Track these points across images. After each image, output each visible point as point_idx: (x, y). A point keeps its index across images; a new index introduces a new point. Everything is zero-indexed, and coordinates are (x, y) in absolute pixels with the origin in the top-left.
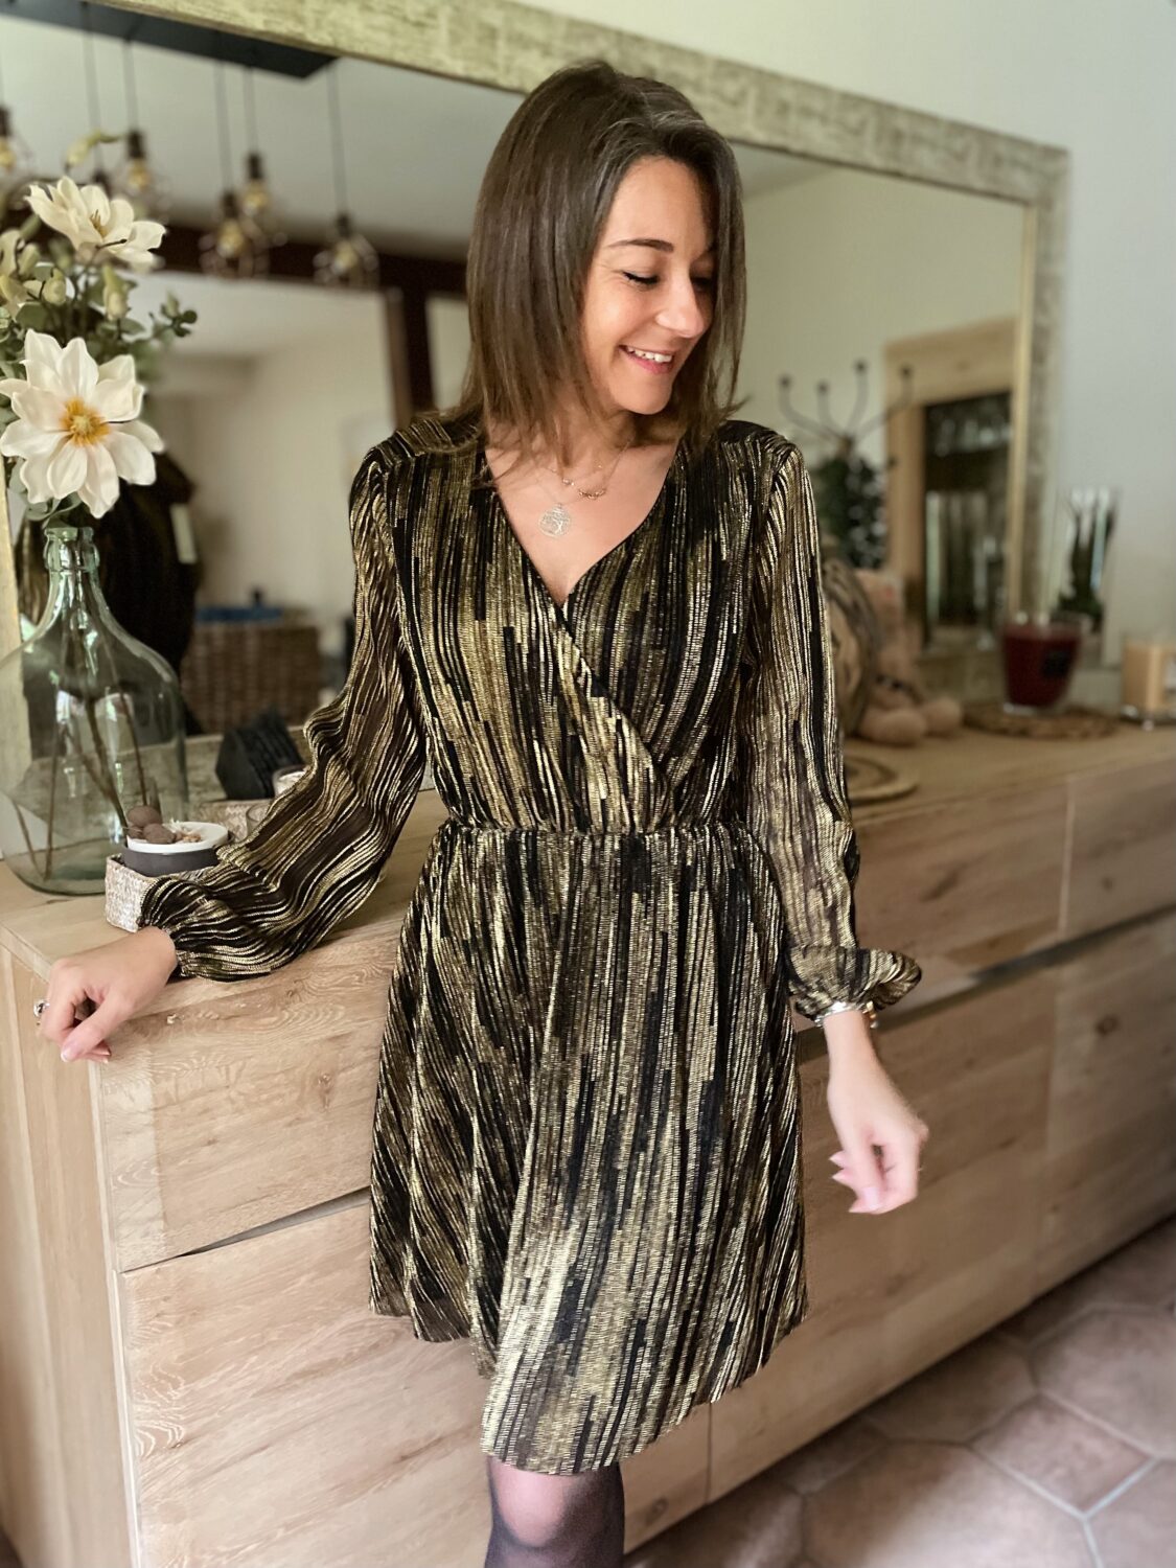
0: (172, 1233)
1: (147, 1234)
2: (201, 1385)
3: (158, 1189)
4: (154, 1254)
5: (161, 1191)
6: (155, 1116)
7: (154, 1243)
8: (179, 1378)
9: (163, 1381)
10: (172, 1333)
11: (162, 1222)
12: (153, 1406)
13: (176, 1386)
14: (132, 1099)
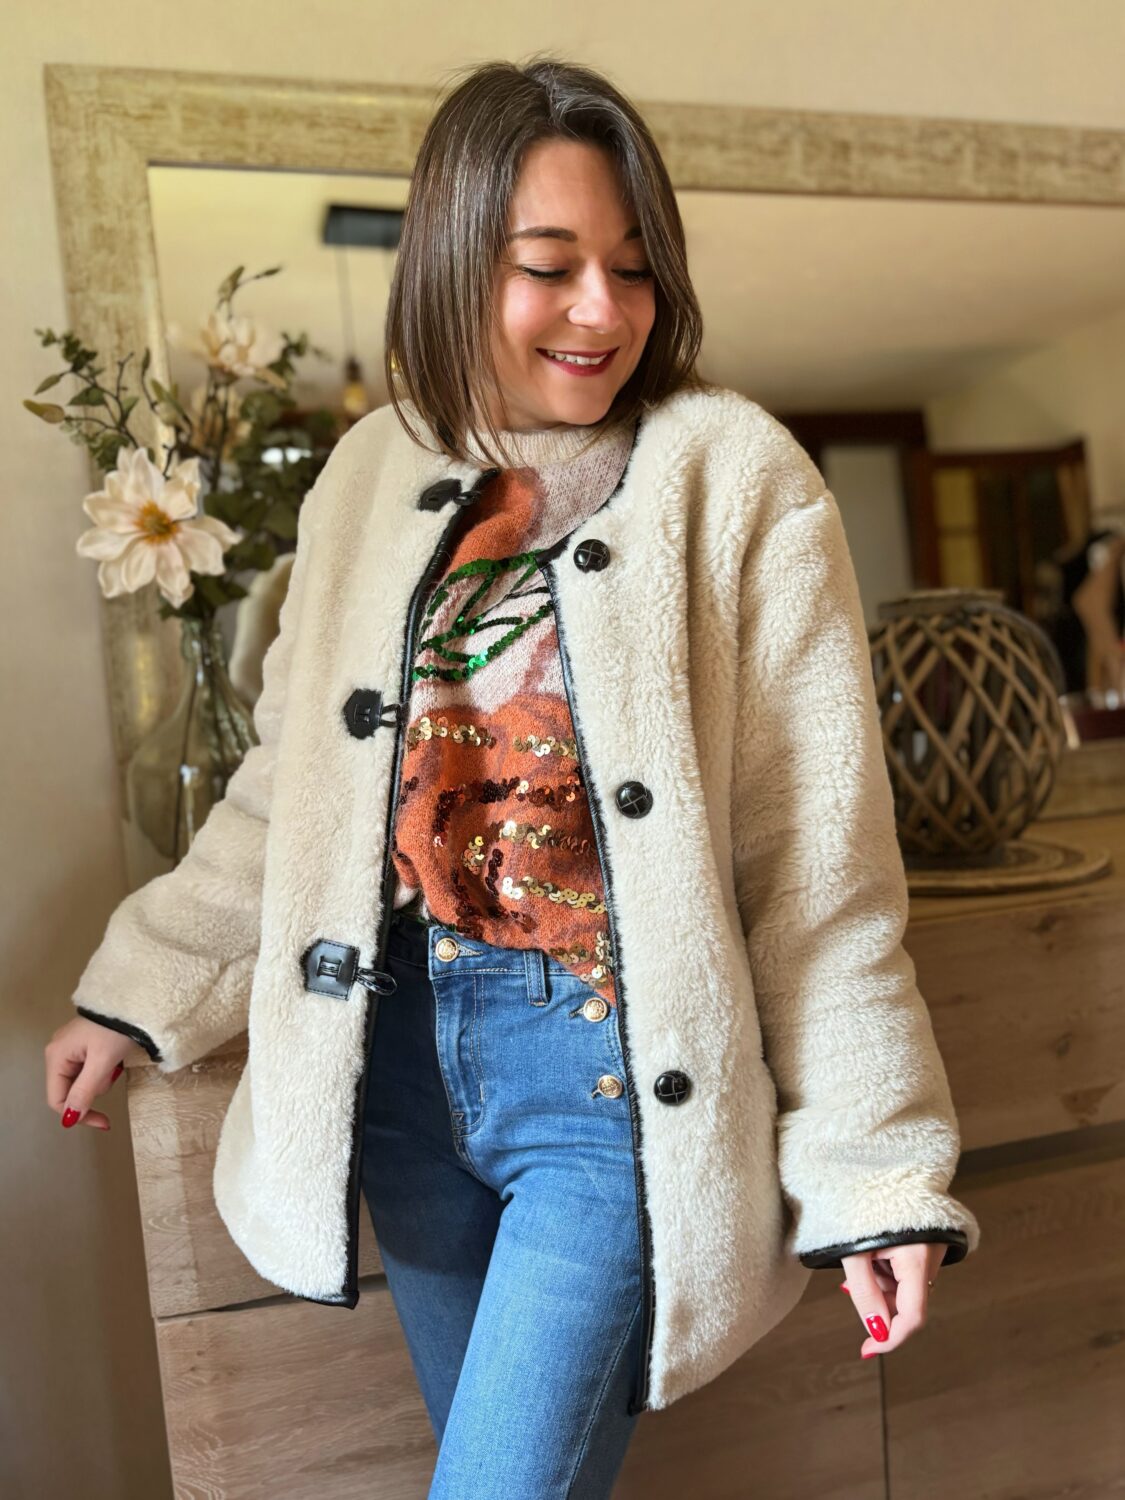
0: (205, 1284)
1: (179, 1282)
2: (240, 1450)
3: (189, 1237)
4: (187, 1304)
5: (192, 1240)
6: (183, 1163)
7: (187, 1292)
8: (217, 1438)
9: (200, 1439)
10: (206, 1389)
11: (193, 1273)
12: (191, 1463)
13: (213, 1446)
14: (160, 1144)
